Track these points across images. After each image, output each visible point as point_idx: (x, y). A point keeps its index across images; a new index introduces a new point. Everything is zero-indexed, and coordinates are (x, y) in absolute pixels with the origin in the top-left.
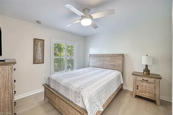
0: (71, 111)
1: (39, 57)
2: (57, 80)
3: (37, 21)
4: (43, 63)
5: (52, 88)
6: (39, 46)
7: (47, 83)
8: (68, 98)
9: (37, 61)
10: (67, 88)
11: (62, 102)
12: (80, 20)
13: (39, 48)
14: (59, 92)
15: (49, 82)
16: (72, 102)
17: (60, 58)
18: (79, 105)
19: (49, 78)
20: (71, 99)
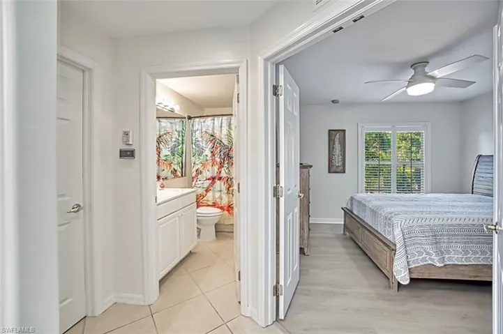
0: (378, 247)
1: (337, 162)
2: (363, 202)
3: (333, 101)
4: (344, 172)
5: (356, 214)
6: (337, 142)
7: (349, 207)
8: (375, 228)
9: (334, 169)
10: (375, 212)
11: (369, 234)
12: (407, 87)
13: (337, 146)
14: (365, 220)
15: (352, 204)
16: (377, 231)
17: (379, 165)
18: (388, 238)
19: (352, 199)
20: (379, 231)
